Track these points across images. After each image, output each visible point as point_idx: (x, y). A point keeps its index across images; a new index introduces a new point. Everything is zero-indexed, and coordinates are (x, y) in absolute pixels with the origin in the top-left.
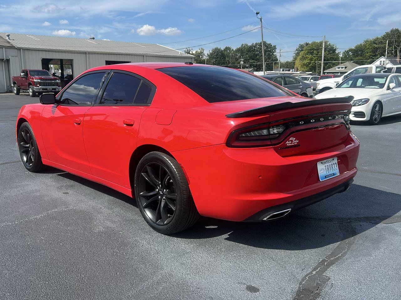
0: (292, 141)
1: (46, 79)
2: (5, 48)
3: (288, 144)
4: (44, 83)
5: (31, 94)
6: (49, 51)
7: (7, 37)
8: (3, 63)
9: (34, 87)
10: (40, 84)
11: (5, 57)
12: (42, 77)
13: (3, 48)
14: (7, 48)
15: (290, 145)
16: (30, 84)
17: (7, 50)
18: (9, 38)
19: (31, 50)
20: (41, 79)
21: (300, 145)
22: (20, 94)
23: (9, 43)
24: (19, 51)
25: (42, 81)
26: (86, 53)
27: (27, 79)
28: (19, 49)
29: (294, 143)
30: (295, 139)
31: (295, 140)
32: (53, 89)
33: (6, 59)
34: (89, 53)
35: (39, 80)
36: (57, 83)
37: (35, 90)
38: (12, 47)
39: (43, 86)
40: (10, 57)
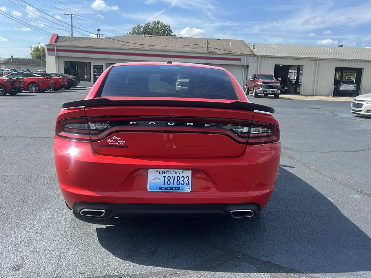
0: (116, 140)
1: (269, 83)
2: (247, 56)
3: (110, 142)
4: (265, 86)
5: (254, 95)
6: (282, 58)
7: (253, 47)
8: (244, 68)
9: (257, 89)
10: (262, 86)
11: (245, 64)
12: (265, 81)
13: (245, 56)
14: (248, 55)
15: (112, 144)
16: (255, 86)
17: (248, 57)
18: (254, 48)
19: (267, 57)
20: (263, 82)
21: (128, 146)
22: (249, 94)
23: (252, 51)
24: (257, 58)
25: (264, 84)
26: (317, 59)
27: (253, 82)
28: (258, 56)
29: (119, 143)
30: (120, 138)
31: (120, 140)
32: (272, 91)
33: (246, 65)
34: (320, 60)
35: (262, 83)
36: (277, 86)
37: (257, 91)
38: (253, 55)
39: (264, 88)
40: (250, 64)
